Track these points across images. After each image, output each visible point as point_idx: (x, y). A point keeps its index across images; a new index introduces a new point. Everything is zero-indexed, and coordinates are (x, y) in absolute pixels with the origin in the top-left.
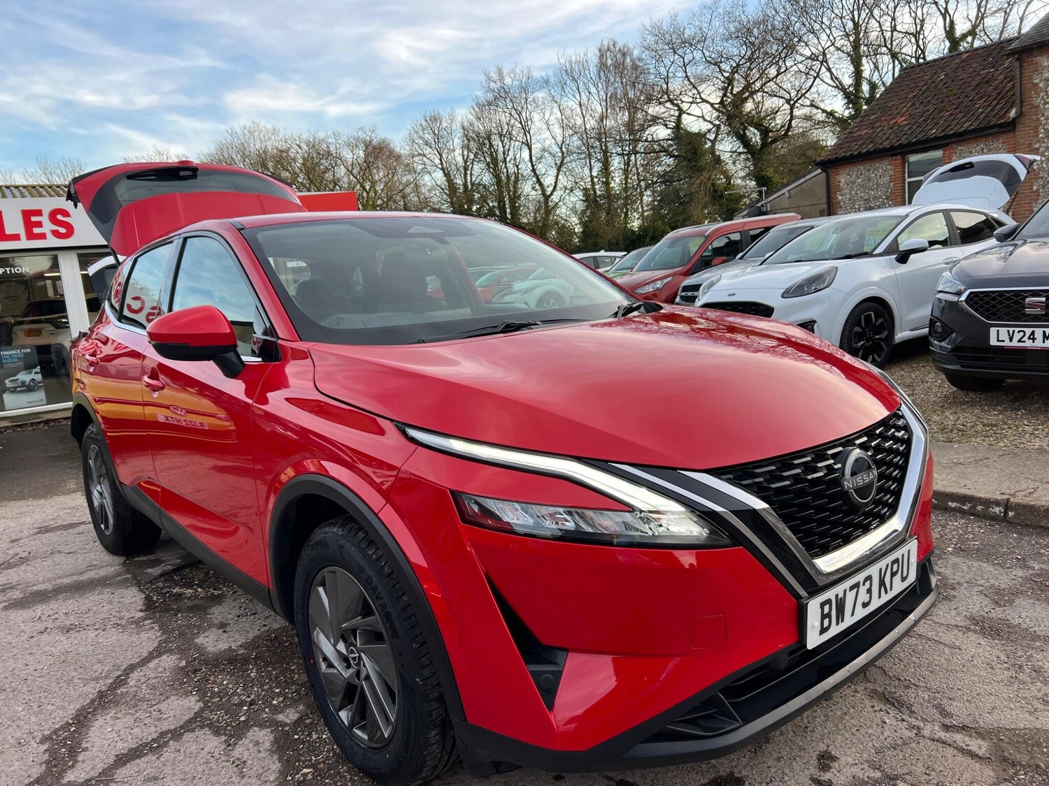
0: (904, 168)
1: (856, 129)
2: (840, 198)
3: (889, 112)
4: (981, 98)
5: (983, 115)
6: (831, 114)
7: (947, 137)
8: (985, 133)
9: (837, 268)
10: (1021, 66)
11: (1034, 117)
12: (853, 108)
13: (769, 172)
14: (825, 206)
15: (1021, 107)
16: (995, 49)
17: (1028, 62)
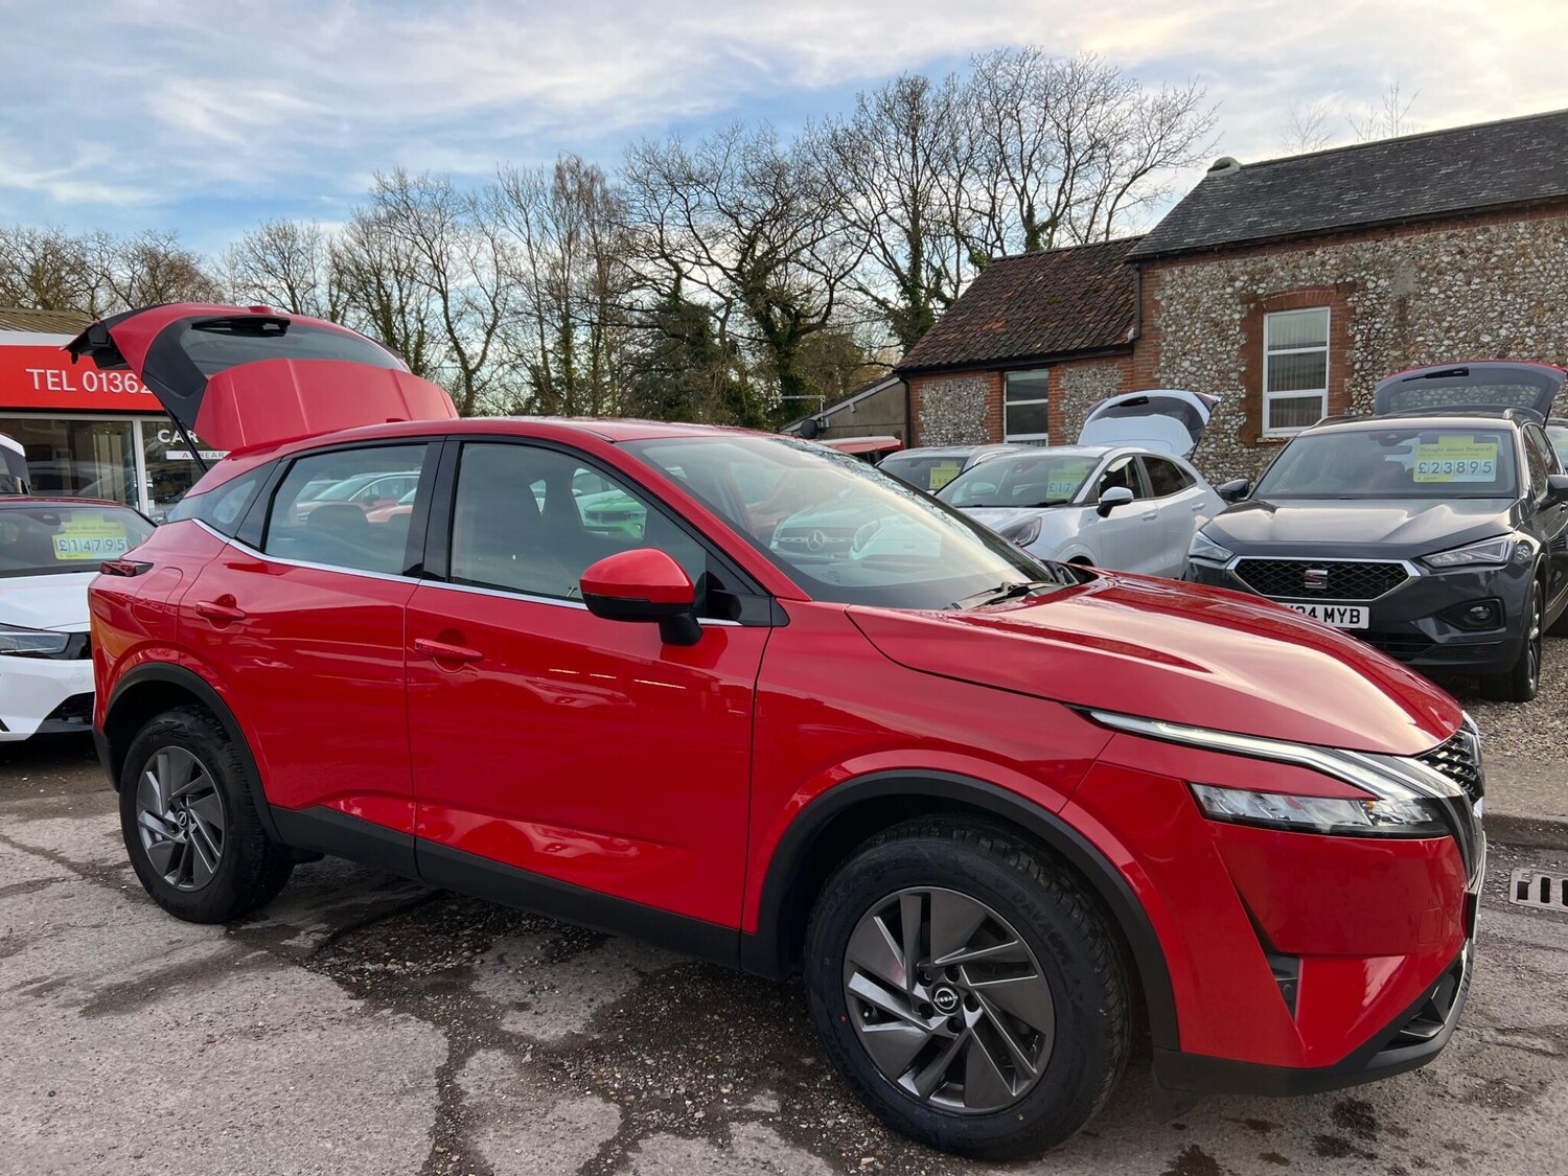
0: (1002, 388)
1: (941, 331)
2: (923, 418)
3: (982, 315)
4: (1091, 310)
5: (1097, 332)
6: (883, 303)
7: (1054, 354)
8: (1099, 354)
9: (1040, 518)
10: (1141, 278)
11: (1155, 341)
12: (910, 299)
13: (798, 371)
14: (903, 429)
15: (1141, 327)
16: (1100, 251)
17: (1149, 273)
